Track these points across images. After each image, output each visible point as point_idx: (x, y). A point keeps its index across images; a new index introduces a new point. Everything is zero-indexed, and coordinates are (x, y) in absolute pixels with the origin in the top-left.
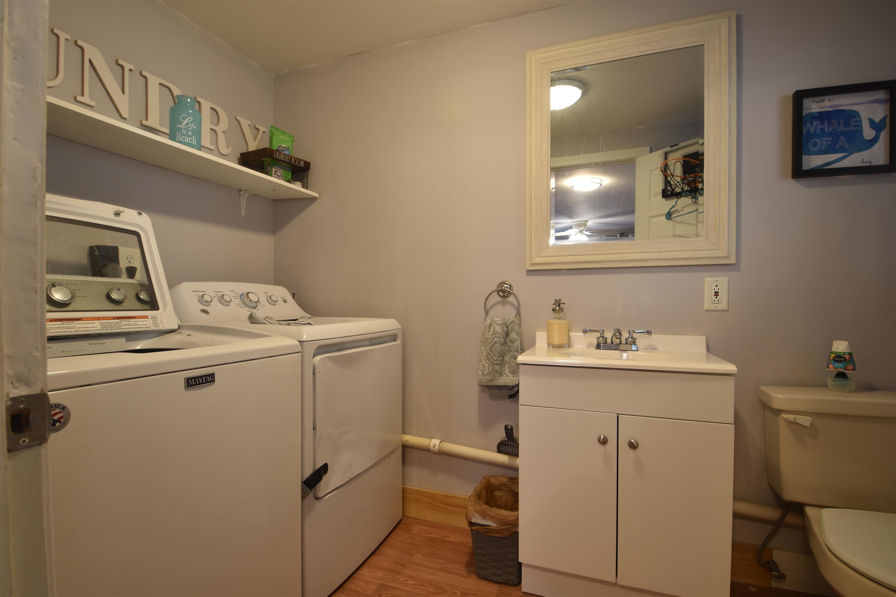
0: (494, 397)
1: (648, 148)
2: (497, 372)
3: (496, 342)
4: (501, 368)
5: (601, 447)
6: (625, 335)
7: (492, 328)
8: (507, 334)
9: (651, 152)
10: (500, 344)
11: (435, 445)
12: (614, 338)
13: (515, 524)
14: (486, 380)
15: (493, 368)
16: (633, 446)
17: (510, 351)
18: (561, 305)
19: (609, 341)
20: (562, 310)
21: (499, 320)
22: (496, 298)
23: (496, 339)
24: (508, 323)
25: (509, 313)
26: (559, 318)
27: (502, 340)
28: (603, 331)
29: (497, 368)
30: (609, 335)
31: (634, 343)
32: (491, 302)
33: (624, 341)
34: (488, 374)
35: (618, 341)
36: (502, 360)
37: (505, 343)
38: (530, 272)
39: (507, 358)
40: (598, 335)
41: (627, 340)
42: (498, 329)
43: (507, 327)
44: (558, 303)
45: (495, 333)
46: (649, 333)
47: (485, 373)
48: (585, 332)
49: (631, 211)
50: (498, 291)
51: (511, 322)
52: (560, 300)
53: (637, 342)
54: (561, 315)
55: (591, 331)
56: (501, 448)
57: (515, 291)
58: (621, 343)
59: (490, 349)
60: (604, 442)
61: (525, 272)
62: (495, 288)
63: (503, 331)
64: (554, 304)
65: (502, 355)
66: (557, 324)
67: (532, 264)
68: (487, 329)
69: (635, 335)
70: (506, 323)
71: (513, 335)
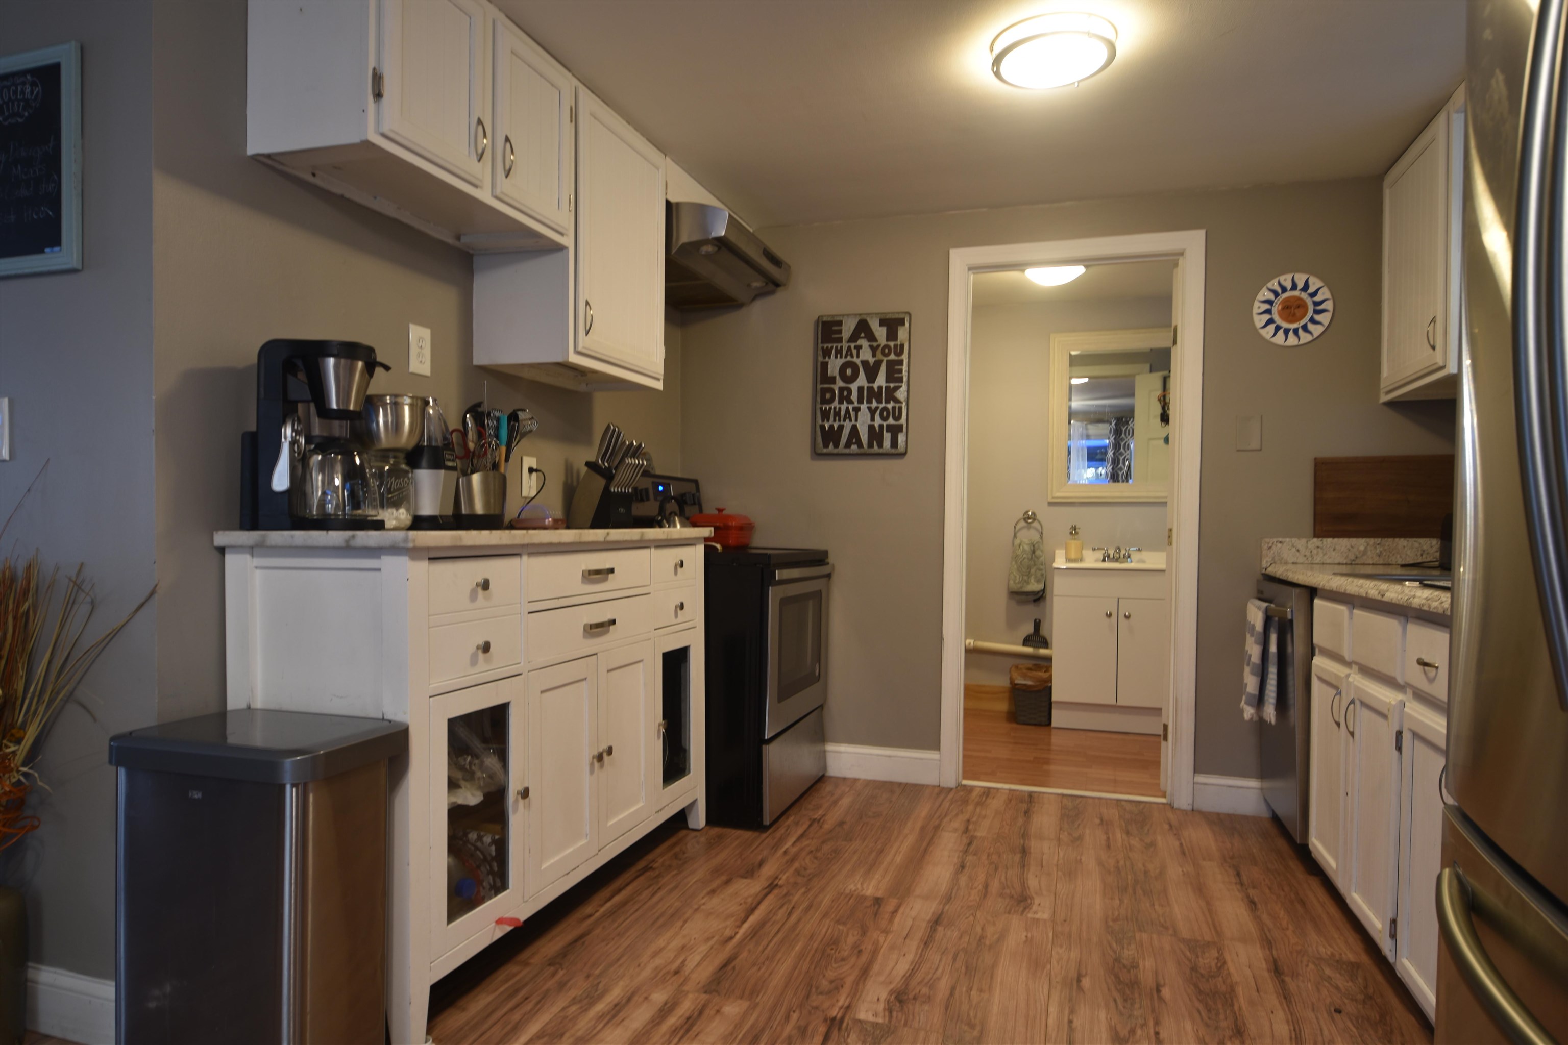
0: (1020, 603)
1: (1148, 366)
2: (1025, 581)
3: (1025, 558)
4: (1029, 578)
5: (1107, 620)
6: (1123, 552)
7: (1021, 547)
8: (1034, 552)
9: (1151, 371)
10: (1028, 559)
11: (970, 644)
12: (1115, 553)
13: (1050, 680)
14: (1015, 587)
15: (1022, 578)
16: (1127, 617)
17: (1035, 565)
18: (1076, 530)
19: (1111, 556)
20: (1077, 533)
21: (1026, 541)
22: (1023, 524)
23: (1025, 556)
24: (1035, 543)
25: (1033, 535)
26: (1075, 539)
27: (1030, 557)
28: (1107, 550)
29: (1026, 578)
30: (1111, 552)
31: (1129, 557)
32: (1018, 527)
33: (1122, 556)
34: (1019, 583)
35: (1118, 555)
36: (1029, 572)
37: (1032, 558)
38: (1051, 504)
39: (1033, 571)
40: (1104, 552)
41: (1124, 555)
42: (1027, 548)
43: (1034, 546)
44: (1074, 528)
45: (1024, 550)
46: (1139, 550)
47: (1017, 581)
48: (1094, 550)
49: (1132, 395)
50: (1025, 519)
51: (1037, 542)
52: (1075, 526)
53: (1132, 556)
54: (1076, 537)
55: (1098, 549)
56: (1026, 642)
57: (1038, 517)
58: (1120, 557)
59: (1021, 562)
60: (1110, 615)
61: (1047, 504)
62: (1021, 516)
63: (1031, 549)
64: (1071, 529)
65: (1029, 568)
66: (1074, 544)
67: (1053, 498)
68: (1018, 548)
69: (1130, 552)
70: (1032, 543)
71: (1038, 553)
